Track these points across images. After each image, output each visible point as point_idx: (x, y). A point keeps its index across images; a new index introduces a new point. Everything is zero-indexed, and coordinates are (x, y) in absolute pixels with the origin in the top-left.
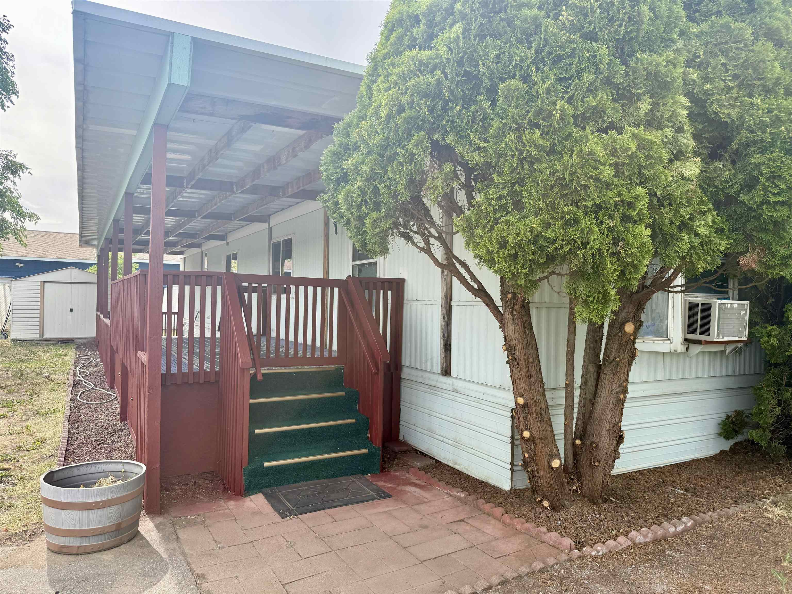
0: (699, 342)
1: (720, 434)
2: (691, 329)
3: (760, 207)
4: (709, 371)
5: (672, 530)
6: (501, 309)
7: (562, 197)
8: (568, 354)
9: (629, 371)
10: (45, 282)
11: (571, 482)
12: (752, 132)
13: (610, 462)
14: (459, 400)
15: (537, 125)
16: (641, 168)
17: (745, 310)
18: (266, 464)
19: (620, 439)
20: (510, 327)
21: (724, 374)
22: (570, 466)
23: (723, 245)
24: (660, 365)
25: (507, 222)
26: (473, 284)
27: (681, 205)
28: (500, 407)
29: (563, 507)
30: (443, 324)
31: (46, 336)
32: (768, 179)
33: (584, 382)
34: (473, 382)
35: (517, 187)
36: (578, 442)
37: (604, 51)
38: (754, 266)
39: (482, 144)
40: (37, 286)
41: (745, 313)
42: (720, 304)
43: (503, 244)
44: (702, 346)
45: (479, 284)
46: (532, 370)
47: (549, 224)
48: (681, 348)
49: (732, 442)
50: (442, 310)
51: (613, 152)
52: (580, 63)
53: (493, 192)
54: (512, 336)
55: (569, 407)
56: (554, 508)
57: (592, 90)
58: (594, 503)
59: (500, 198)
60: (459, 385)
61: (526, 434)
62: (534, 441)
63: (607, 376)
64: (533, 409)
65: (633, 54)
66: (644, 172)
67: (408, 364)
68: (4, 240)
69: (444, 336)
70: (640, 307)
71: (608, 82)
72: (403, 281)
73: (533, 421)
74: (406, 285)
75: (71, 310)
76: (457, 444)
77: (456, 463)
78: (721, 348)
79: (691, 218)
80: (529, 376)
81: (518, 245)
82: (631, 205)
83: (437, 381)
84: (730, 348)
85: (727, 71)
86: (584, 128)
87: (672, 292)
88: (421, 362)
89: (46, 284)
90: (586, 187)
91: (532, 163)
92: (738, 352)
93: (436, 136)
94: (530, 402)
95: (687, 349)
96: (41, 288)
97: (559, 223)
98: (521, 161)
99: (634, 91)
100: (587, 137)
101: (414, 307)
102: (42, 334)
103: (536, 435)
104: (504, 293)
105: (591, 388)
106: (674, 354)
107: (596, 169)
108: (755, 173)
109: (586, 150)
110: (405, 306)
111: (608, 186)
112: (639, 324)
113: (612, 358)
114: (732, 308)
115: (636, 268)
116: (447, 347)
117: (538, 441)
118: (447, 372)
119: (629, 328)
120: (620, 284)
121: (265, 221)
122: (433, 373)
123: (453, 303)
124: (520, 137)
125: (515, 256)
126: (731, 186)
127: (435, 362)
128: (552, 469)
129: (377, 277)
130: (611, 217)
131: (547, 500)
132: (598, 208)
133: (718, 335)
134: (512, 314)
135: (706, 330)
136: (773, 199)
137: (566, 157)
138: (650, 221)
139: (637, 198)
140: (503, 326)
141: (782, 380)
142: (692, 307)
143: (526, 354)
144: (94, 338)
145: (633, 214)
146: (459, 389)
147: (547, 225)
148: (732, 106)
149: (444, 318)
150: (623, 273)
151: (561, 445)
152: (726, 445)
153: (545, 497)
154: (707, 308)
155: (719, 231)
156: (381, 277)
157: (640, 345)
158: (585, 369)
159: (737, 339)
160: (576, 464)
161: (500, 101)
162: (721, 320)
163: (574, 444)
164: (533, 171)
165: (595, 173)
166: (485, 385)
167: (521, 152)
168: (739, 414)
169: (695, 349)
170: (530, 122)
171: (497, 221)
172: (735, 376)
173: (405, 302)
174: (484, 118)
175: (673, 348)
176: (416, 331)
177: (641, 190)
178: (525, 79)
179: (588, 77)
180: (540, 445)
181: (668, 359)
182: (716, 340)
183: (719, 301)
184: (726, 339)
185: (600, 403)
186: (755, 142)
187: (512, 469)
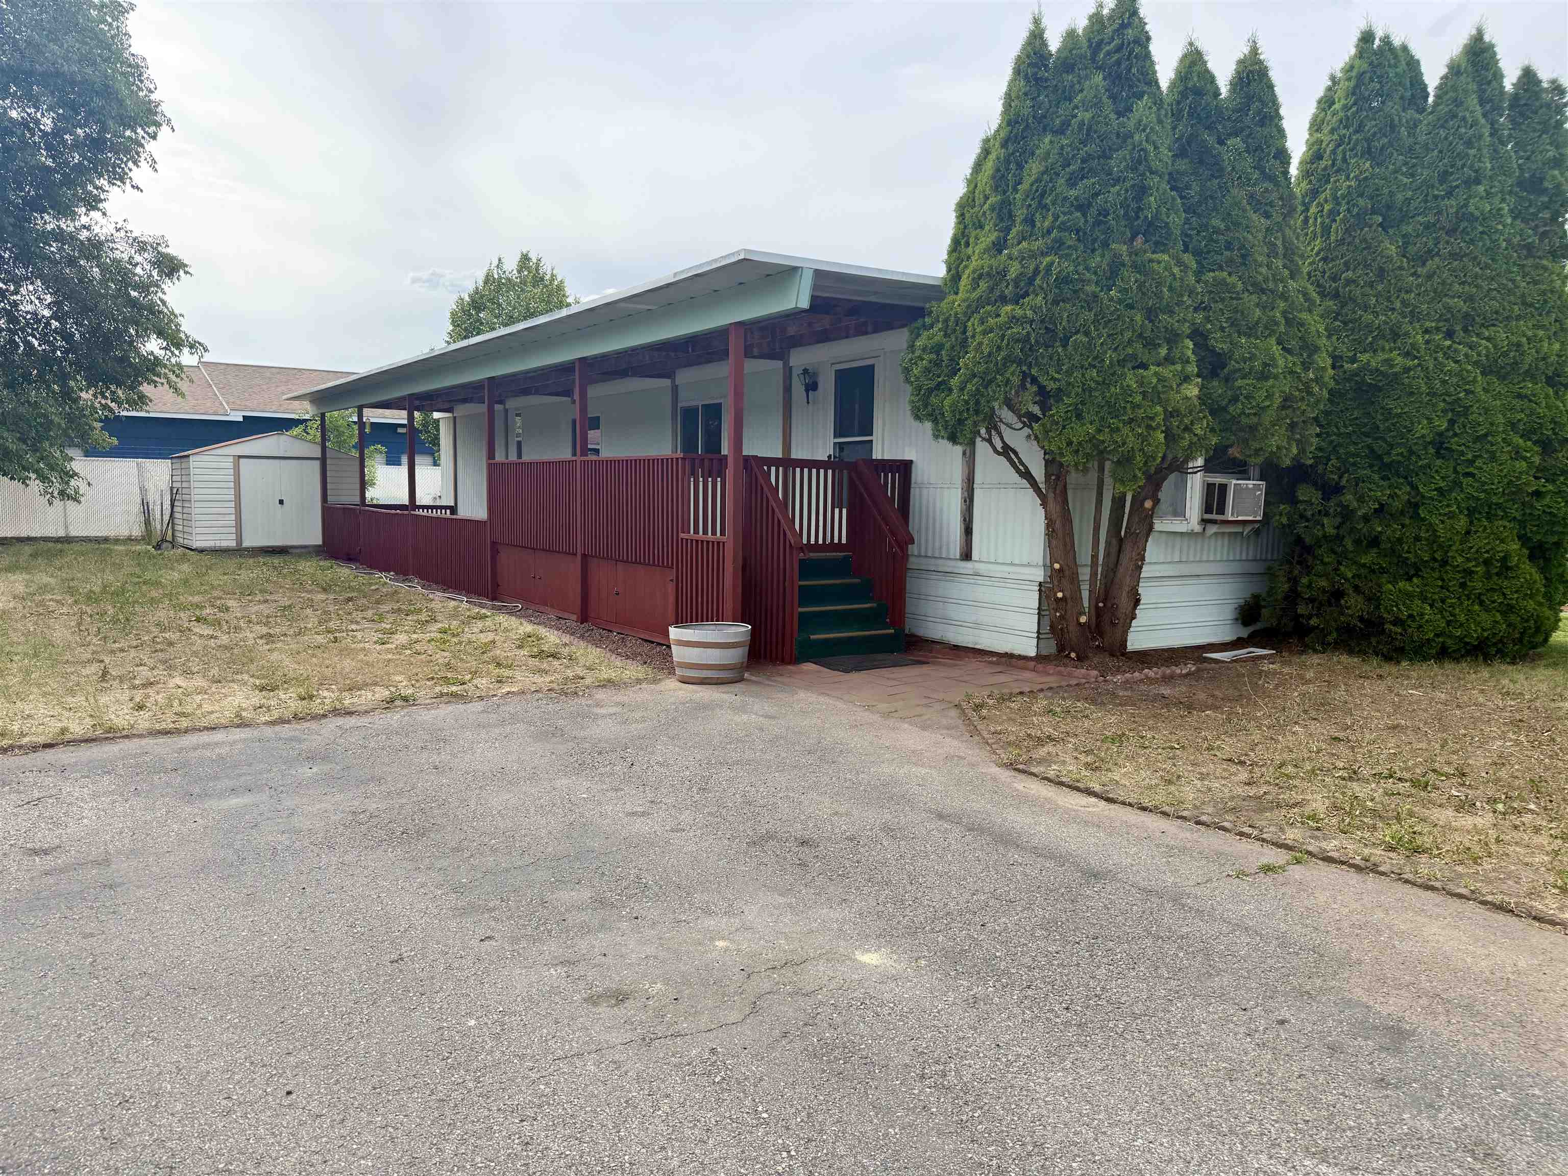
0: (1214, 522)
1: (1237, 619)
2: (1208, 509)
3: (1239, 416)
4: (1228, 554)
5: (1178, 671)
6: (1044, 491)
7: (1109, 413)
8: (1095, 527)
9: (1147, 541)
10: (240, 457)
11: (1094, 639)
12: (1238, 363)
13: (1128, 621)
14: (980, 582)
15: (1094, 367)
16: (1159, 393)
17: (1261, 490)
18: (812, 637)
19: (1137, 602)
20: (1051, 504)
21: (1244, 558)
22: (1093, 626)
23: (1214, 440)
24: (1178, 547)
25: (1072, 428)
26: (1021, 467)
27: (1185, 416)
28: (1028, 583)
29: (1087, 657)
30: (964, 507)
31: (246, 544)
32: (1245, 397)
33: (1107, 555)
34: (998, 563)
35: (1080, 406)
36: (1101, 605)
37: (1138, 318)
38: (1238, 455)
39: (1056, 376)
40: (229, 463)
41: (1261, 494)
42: (1235, 484)
43: (1070, 443)
44: (1217, 526)
45: (1026, 468)
46: (1068, 540)
47: (1101, 431)
48: (1198, 528)
49: (1250, 629)
50: (962, 493)
51: (1141, 384)
52: (1123, 325)
53: (1062, 408)
54: (1053, 512)
55: (1094, 574)
56: (1079, 658)
57: (1130, 342)
58: (1113, 656)
59: (1066, 412)
60: (981, 567)
61: (1060, 595)
62: (1066, 601)
63: (1127, 547)
64: (1067, 573)
65: (1157, 317)
66: (1162, 396)
67: (916, 553)
68: (155, 386)
69: (965, 520)
70: (1158, 486)
71: (1140, 335)
72: (911, 461)
73: (1065, 582)
74: (913, 466)
75: (281, 502)
76: (977, 625)
77: (976, 644)
78: (1238, 529)
79: (1192, 423)
80: (1065, 545)
81: (1080, 443)
82: (1152, 419)
83: (954, 567)
84: (1248, 529)
85: (1223, 314)
86: (1124, 367)
87: (1190, 473)
88: (933, 548)
89: (242, 460)
90: (1125, 408)
91: (1090, 392)
92: (1257, 532)
93: (1024, 368)
94: (1065, 568)
95: (1204, 529)
96: (234, 465)
97: (1107, 430)
98: (1083, 390)
99: (1157, 341)
100: (1126, 374)
101: (925, 492)
102: (239, 538)
103: (1068, 595)
104: (1048, 476)
105: (1113, 558)
106: (1191, 534)
107: (1131, 396)
108: (1238, 392)
109: (1125, 384)
110: (912, 490)
111: (1139, 406)
112: (1156, 502)
113: (1132, 530)
114: (1247, 488)
115: (1154, 459)
116: (968, 531)
117: (1069, 601)
118: (967, 555)
119: (1148, 504)
120: (1144, 469)
121: (668, 377)
122: (950, 559)
123: (975, 486)
124: (1083, 375)
125: (1077, 451)
126: (1223, 400)
127: (952, 546)
128: (1080, 624)
129: (874, 457)
130: (1139, 426)
131: (1074, 651)
132: (1131, 420)
133: (1232, 514)
134: (1054, 493)
135: (1221, 510)
136: (1247, 411)
137: (1113, 389)
138: (1164, 428)
139: (1156, 414)
140: (1044, 504)
141: (1293, 558)
142: (1209, 488)
143: (1064, 526)
144: (319, 546)
145: (1154, 424)
146: (981, 572)
147: (1099, 431)
148: (1225, 342)
149: (965, 501)
150: (1146, 462)
151: (1086, 604)
152: (1244, 633)
153: (1073, 650)
154: (1223, 488)
155: (1213, 430)
156: (879, 458)
157: (1158, 525)
158: (1108, 543)
159: (1251, 518)
160: (1098, 625)
161: (1070, 348)
162: (1236, 501)
163: (1097, 607)
164: (1090, 396)
165: (1130, 399)
166: (1012, 564)
167: (1084, 385)
168: (1256, 597)
169: (1212, 529)
170: (1089, 364)
171: (1064, 427)
172: (1255, 560)
173: (913, 485)
174: (1059, 360)
175: (1190, 528)
176: (928, 516)
177: (1159, 409)
178: (1087, 334)
179: (1128, 335)
180: (1070, 603)
181: (1186, 539)
182: (1230, 519)
183: (1234, 482)
184: (1240, 518)
185: (1121, 570)
186: (1240, 370)
187: (1038, 637)
